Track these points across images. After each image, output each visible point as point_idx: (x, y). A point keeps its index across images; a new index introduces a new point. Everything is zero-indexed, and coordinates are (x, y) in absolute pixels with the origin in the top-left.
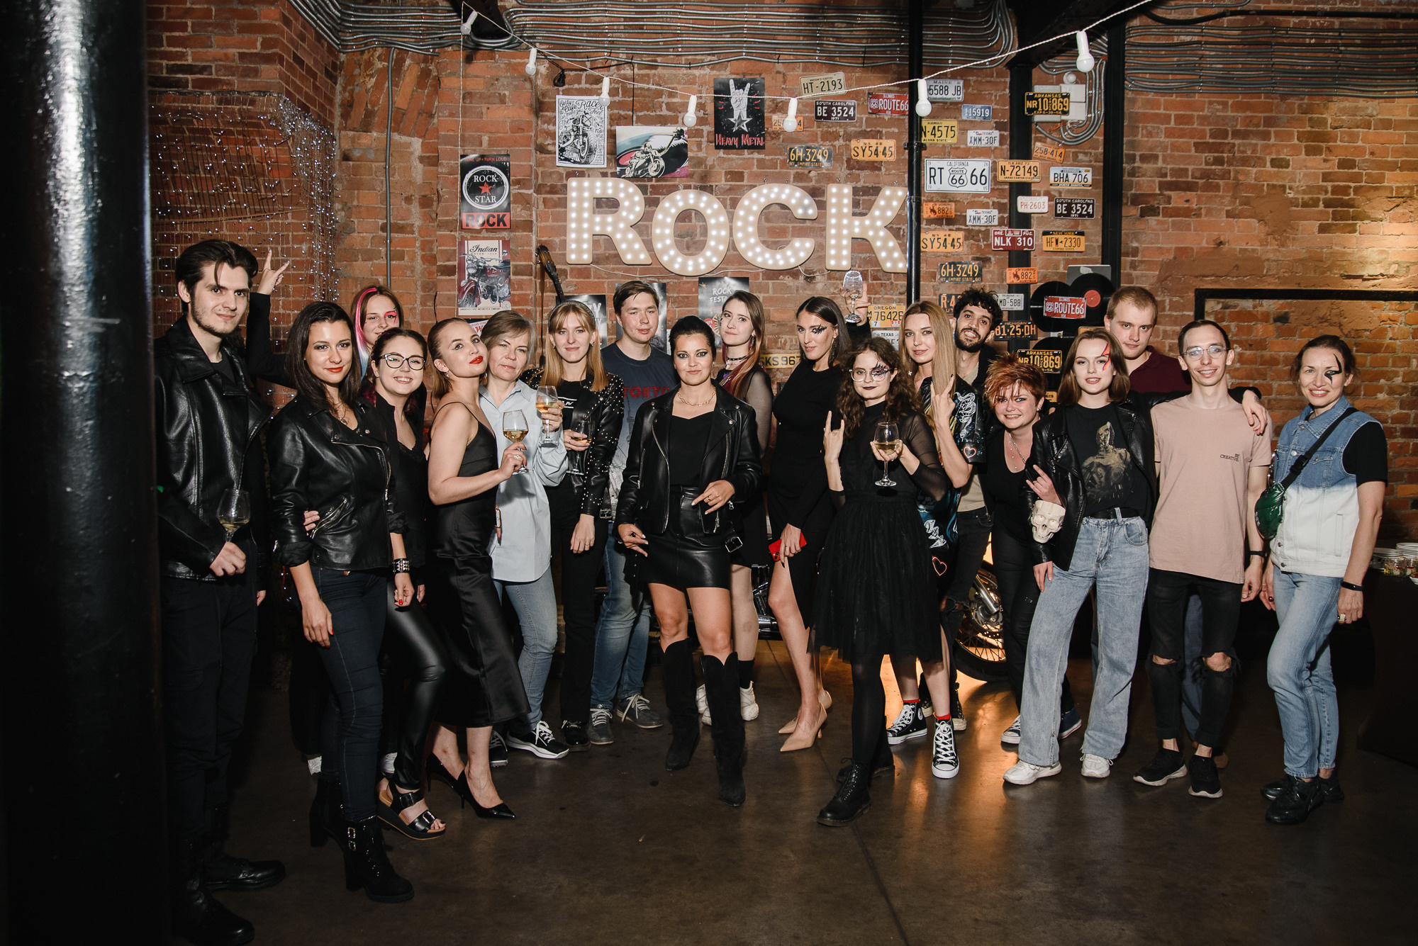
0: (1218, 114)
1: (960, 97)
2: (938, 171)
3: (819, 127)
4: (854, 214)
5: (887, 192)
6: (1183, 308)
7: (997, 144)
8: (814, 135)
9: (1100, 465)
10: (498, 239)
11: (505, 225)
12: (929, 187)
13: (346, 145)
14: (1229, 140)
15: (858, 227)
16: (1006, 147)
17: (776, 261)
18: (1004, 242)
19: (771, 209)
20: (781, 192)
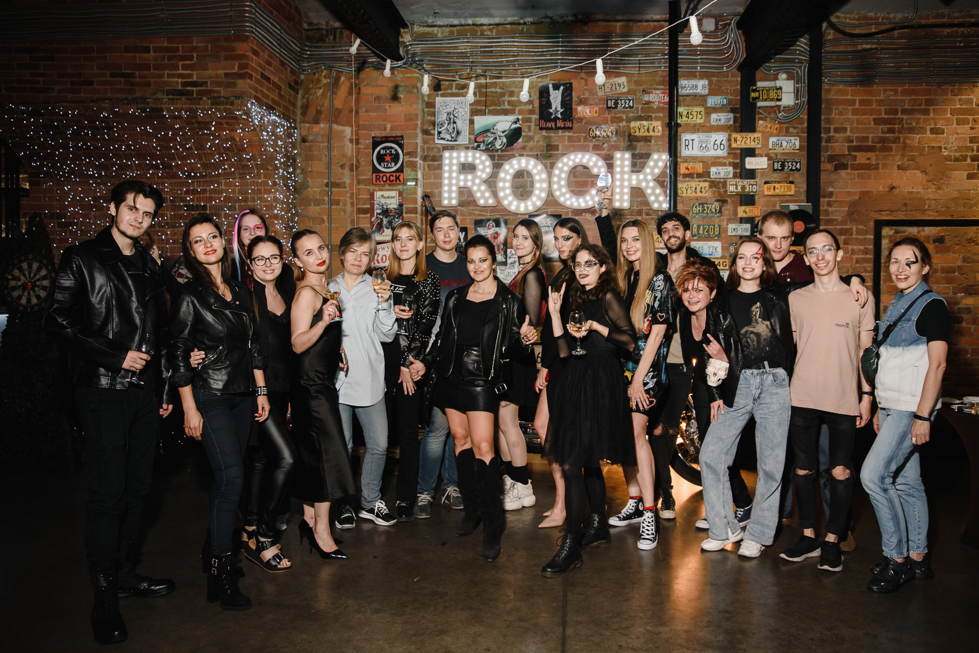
0: (891, 98)
1: (706, 92)
2: (691, 142)
3: (609, 114)
4: (633, 172)
5: (655, 156)
6: (866, 233)
7: (731, 122)
8: (606, 119)
9: (752, 332)
10: (396, 190)
11: (400, 181)
12: (684, 152)
13: (304, 133)
14: (899, 116)
15: (634, 180)
16: (738, 124)
17: (579, 204)
18: (737, 188)
19: (577, 169)
20: (583, 157)
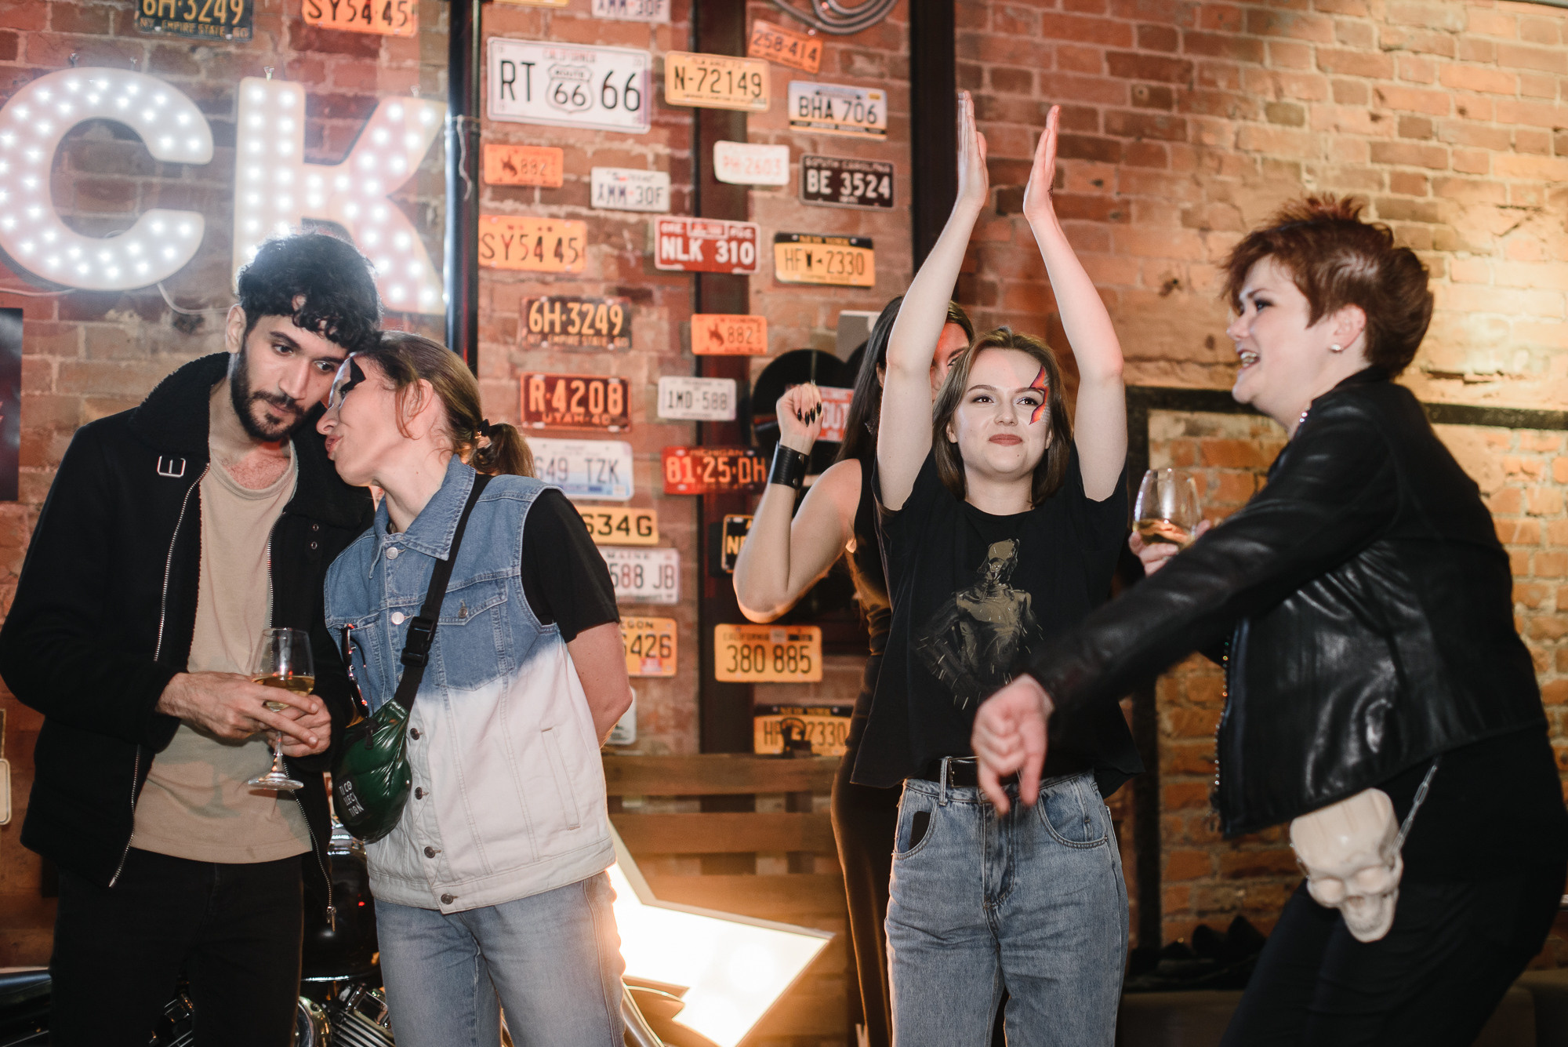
2: (521, 71)
4: (308, 160)
5: (393, 110)
7: (664, 14)
12: (500, 106)
14: (1180, 54)
15: (318, 191)
16: (685, 25)
17: (97, 269)
18: (686, 250)
19: (89, 135)
20: (117, 89)
